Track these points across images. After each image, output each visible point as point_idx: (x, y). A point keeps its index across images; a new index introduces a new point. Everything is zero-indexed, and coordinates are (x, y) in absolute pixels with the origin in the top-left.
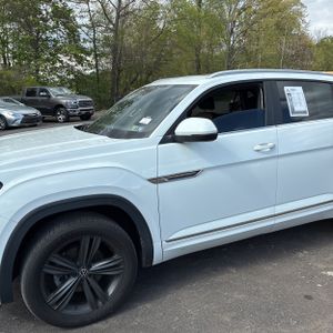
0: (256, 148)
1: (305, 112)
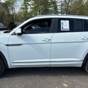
0: (43, 39)
1: (68, 29)
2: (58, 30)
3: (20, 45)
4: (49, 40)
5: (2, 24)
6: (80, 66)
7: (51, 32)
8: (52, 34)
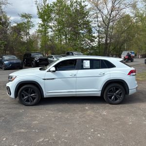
1: (89, 67)
2: (82, 67)
3: (53, 79)
4: (75, 75)
5: (14, 56)
6: (99, 95)
7: (76, 69)
8: (77, 71)
